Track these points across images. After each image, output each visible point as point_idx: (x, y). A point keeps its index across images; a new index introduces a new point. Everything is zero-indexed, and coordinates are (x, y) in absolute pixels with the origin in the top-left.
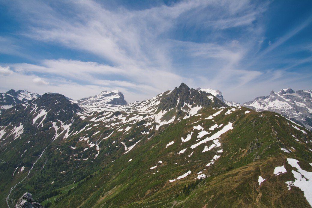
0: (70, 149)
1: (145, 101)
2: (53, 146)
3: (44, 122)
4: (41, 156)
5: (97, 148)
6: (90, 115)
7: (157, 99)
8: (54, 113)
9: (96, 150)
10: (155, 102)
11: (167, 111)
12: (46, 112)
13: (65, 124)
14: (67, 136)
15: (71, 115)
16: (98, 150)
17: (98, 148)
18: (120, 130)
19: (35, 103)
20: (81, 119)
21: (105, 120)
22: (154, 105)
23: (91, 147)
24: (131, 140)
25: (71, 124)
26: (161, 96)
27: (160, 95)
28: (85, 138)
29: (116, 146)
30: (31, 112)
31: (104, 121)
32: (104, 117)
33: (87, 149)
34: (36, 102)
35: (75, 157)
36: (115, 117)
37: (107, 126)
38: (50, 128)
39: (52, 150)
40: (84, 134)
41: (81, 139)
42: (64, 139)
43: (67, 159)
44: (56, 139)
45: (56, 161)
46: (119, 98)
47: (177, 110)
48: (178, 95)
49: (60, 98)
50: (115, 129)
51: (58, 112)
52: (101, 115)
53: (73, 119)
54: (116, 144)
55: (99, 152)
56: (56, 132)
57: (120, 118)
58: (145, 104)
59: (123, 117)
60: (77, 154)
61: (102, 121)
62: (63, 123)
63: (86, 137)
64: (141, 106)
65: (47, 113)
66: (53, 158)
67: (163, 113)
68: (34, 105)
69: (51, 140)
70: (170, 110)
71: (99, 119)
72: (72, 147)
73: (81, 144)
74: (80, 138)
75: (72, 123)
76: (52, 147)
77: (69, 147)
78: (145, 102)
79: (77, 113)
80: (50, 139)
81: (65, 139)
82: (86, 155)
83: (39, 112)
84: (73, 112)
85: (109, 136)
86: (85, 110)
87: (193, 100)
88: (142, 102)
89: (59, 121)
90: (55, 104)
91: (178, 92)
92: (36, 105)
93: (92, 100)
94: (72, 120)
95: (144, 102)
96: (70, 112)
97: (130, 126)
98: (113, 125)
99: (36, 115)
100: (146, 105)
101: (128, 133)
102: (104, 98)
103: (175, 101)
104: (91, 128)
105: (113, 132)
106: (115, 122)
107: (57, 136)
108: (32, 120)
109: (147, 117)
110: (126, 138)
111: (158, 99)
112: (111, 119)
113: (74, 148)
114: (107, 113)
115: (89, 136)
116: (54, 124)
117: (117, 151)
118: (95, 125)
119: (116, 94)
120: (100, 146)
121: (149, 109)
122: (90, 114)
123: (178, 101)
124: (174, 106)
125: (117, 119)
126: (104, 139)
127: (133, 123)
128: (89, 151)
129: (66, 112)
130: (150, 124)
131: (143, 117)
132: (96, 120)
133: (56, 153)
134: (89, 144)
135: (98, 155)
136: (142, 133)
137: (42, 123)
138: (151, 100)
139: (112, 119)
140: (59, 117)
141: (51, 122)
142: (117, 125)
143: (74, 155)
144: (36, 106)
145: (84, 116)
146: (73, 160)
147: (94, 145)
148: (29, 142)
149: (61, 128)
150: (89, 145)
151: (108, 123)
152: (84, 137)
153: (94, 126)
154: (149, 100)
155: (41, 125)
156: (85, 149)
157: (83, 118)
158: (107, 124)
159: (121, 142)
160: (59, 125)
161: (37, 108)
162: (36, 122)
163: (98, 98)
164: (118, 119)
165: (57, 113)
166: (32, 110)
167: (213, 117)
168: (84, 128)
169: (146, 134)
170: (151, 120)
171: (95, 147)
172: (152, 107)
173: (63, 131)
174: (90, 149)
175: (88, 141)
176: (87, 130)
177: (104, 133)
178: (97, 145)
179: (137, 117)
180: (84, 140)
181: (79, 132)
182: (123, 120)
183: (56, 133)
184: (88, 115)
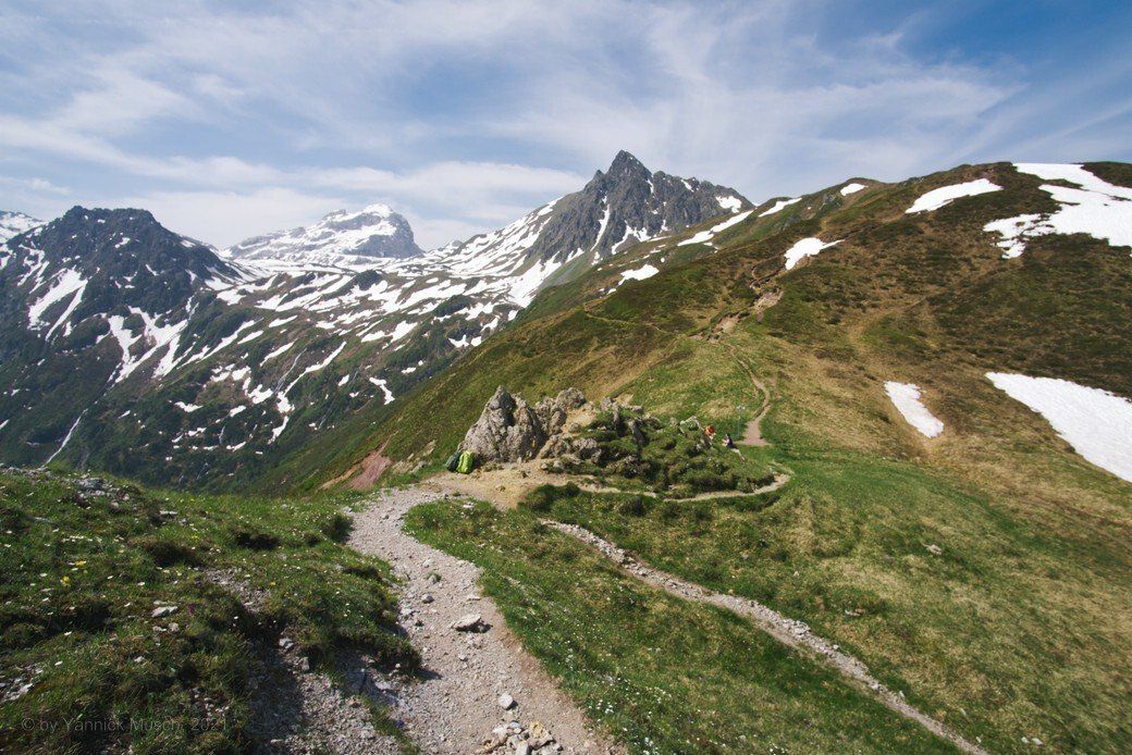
0: (174, 410)
1: (484, 236)
2: (109, 405)
3: (76, 317)
4: (64, 443)
5: (279, 405)
6: (258, 288)
7: (530, 225)
8: (113, 282)
9: (277, 413)
10: (521, 238)
11: (559, 264)
12: (82, 278)
13: (160, 324)
14: (167, 365)
15: (182, 290)
16: (284, 414)
17: (284, 406)
18: (370, 338)
19: (40, 249)
20: (222, 303)
21: (317, 303)
22: (518, 249)
23: (256, 401)
24: (410, 370)
25: (183, 324)
26: (546, 216)
27: (542, 213)
28: (233, 370)
29: (352, 395)
30: (23, 280)
31: (311, 309)
32: (316, 295)
33: (241, 408)
34: (40, 241)
35: (194, 441)
36: (357, 292)
37: (322, 325)
38: (100, 338)
39: (106, 418)
40: (233, 356)
41: (218, 375)
42: (156, 380)
43: (163, 447)
44: (125, 380)
45: (121, 457)
46: (390, 234)
47: (597, 256)
48: (605, 200)
49: (136, 221)
50: (354, 332)
51: (129, 279)
52: (302, 286)
53: (193, 304)
54: (350, 387)
55: (286, 419)
56: (126, 352)
57: (375, 297)
58: (481, 248)
59: (387, 290)
60: (202, 430)
61: (306, 308)
62: (154, 320)
63: (238, 367)
64: (466, 254)
65: (86, 282)
66: (109, 446)
67: (542, 269)
68: (32, 252)
69: (105, 385)
70: (570, 258)
71: (296, 303)
72: (181, 404)
73: (219, 392)
74: (216, 371)
75: (187, 317)
76: (106, 409)
77: (172, 406)
78: (483, 240)
79: (208, 283)
80: (102, 379)
81: (159, 377)
82: (235, 430)
83: (55, 278)
84: (193, 276)
85: (327, 361)
86: (247, 272)
87: (660, 217)
88: (472, 240)
89: (135, 311)
90: (117, 246)
91: (605, 188)
92: (42, 254)
93: (285, 245)
94: (188, 307)
95: (479, 240)
96: (178, 276)
97: (410, 319)
98: (347, 319)
99: (43, 292)
100: (485, 251)
101: (401, 347)
102: (332, 238)
103: (591, 225)
104: (260, 333)
105: (344, 343)
106: (356, 309)
107: (129, 367)
108: (27, 309)
109: (481, 286)
110: (393, 364)
111: (532, 224)
112: (340, 301)
113: (190, 408)
114: (328, 279)
115: (250, 362)
116: (116, 323)
117: (355, 412)
118: (277, 323)
119: (379, 219)
120: (290, 397)
121: (495, 263)
122: (262, 282)
123: (604, 223)
124: (586, 241)
125: (363, 299)
126: (308, 370)
127: (425, 311)
128: (250, 417)
129: (161, 279)
130: (489, 309)
131: (467, 288)
132: (282, 303)
133: (121, 429)
134: (250, 392)
135: (283, 432)
136: (453, 341)
137: (65, 322)
138: (504, 233)
139: (345, 299)
140: (134, 298)
141: (104, 315)
142: (361, 321)
143: (191, 433)
144: (41, 257)
145: (234, 291)
146: (187, 450)
147: (269, 393)
148: (15, 391)
149: (143, 338)
150: (250, 396)
151: (328, 313)
152: (232, 366)
153: (271, 325)
154: (499, 233)
155: (61, 330)
156: (234, 412)
157: (231, 298)
158: (325, 316)
159: (372, 380)
160: (135, 326)
161: (46, 264)
162: (43, 317)
163: (311, 235)
164: (370, 299)
165: (127, 283)
166: (28, 275)
167: (712, 235)
168: (235, 336)
169: (471, 346)
170: (495, 296)
171: (273, 401)
172: (509, 255)
173: (153, 350)
174: (253, 411)
175: (248, 382)
176: (245, 340)
177: (310, 348)
178: (281, 395)
179: (443, 289)
180: (229, 379)
181: (216, 350)
182: (385, 301)
183: (126, 356)
184: (251, 289)
